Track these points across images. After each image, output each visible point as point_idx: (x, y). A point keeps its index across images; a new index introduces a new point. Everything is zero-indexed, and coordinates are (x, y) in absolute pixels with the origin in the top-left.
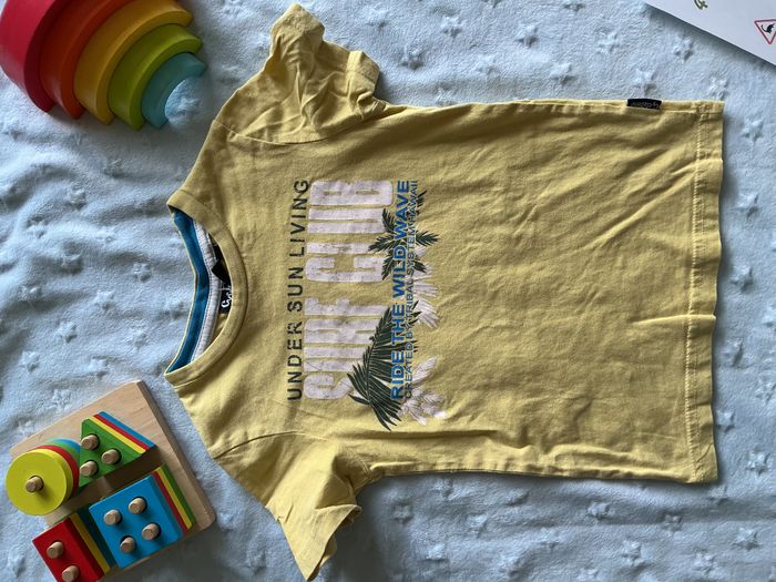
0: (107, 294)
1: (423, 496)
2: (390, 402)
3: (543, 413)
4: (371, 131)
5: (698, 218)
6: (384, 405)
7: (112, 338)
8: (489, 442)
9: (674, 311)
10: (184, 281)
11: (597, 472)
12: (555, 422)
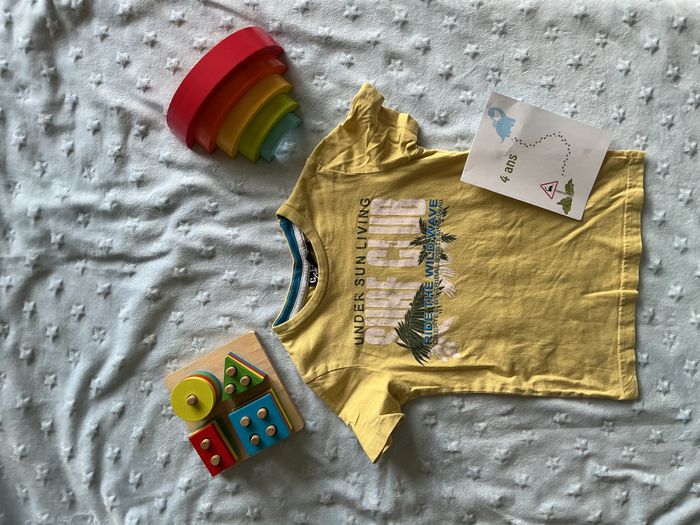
0: (232, 273)
1: (445, 409)
2: (423, 347)
3: (526, 354)
4: (413, 167)
5: (628, 227)
6: (419, 349)
7: (235, 303)
8: (489, 374)
9: (611, 288)
10: (284, 265)
11: (560, 393)
12: (533, 360)
